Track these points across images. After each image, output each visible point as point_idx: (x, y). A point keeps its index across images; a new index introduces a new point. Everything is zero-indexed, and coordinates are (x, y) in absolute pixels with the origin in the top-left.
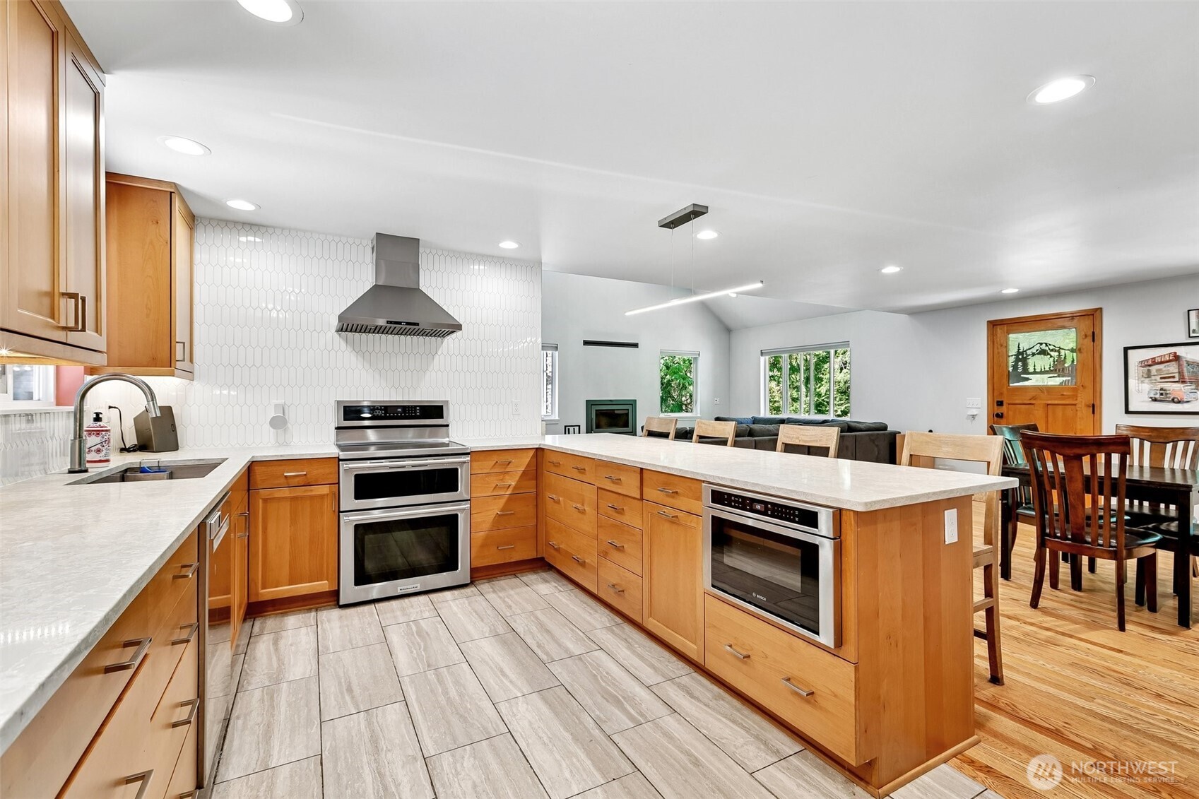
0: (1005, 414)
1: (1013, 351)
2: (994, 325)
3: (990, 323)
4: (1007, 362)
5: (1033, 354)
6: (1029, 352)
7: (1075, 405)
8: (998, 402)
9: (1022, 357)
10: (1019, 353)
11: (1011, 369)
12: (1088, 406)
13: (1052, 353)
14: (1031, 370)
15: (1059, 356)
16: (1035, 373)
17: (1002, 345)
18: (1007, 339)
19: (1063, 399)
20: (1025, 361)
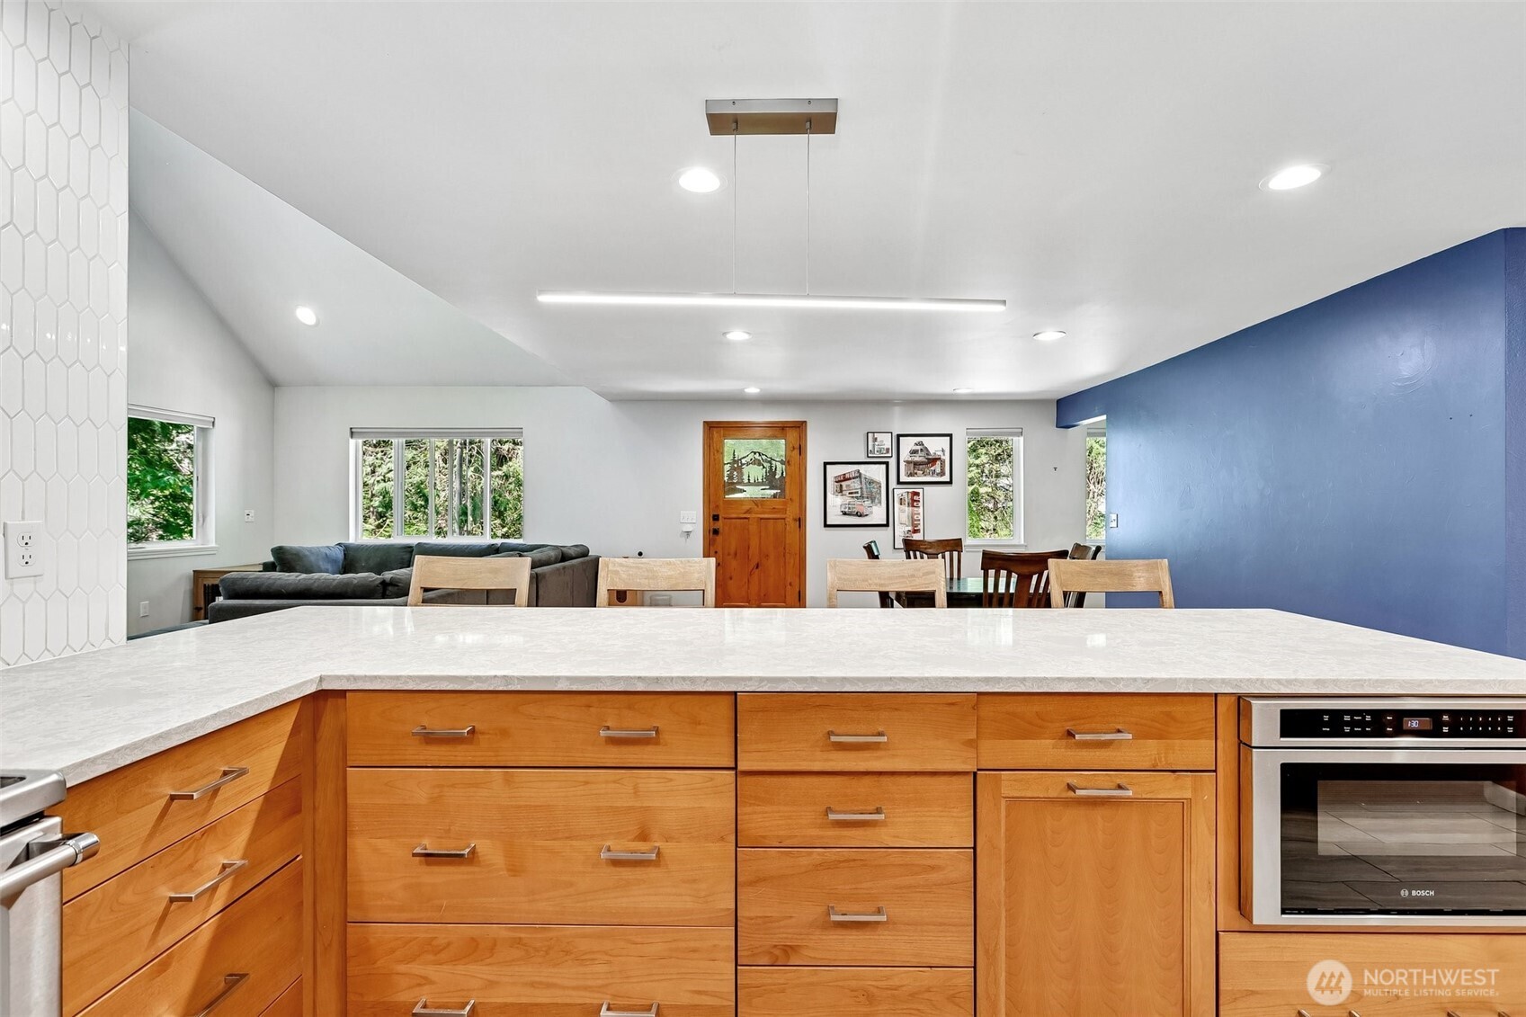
0: (721, 530)
1: (728, 459)
2: (710, 427)
3: (706, 423)
4: (723, 471)
5: (748, 464)
6: (743, 461)
7: (784, 519)
8: (714, 516)
9: (737, 465)
10: (734, 461)
11: (726, 479)
12: (795, 520)
13: (765, 465)
14: (746, 481)
15: (771, 467)
16: (749, 484)
17: (718, 451)
18: (722, 445)
19: (775, 513)
20: (740, 469)
